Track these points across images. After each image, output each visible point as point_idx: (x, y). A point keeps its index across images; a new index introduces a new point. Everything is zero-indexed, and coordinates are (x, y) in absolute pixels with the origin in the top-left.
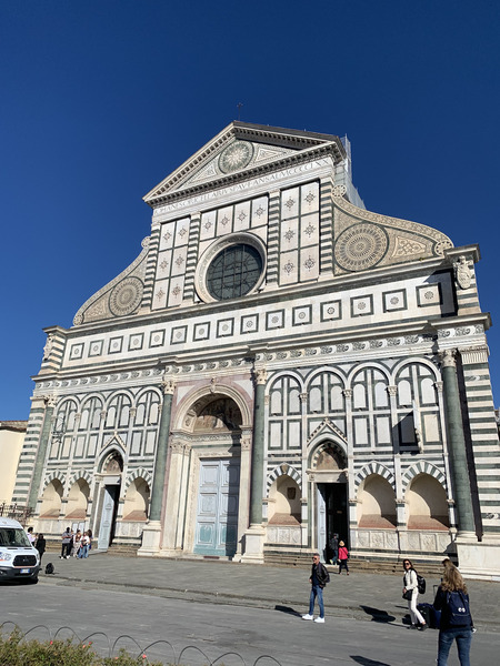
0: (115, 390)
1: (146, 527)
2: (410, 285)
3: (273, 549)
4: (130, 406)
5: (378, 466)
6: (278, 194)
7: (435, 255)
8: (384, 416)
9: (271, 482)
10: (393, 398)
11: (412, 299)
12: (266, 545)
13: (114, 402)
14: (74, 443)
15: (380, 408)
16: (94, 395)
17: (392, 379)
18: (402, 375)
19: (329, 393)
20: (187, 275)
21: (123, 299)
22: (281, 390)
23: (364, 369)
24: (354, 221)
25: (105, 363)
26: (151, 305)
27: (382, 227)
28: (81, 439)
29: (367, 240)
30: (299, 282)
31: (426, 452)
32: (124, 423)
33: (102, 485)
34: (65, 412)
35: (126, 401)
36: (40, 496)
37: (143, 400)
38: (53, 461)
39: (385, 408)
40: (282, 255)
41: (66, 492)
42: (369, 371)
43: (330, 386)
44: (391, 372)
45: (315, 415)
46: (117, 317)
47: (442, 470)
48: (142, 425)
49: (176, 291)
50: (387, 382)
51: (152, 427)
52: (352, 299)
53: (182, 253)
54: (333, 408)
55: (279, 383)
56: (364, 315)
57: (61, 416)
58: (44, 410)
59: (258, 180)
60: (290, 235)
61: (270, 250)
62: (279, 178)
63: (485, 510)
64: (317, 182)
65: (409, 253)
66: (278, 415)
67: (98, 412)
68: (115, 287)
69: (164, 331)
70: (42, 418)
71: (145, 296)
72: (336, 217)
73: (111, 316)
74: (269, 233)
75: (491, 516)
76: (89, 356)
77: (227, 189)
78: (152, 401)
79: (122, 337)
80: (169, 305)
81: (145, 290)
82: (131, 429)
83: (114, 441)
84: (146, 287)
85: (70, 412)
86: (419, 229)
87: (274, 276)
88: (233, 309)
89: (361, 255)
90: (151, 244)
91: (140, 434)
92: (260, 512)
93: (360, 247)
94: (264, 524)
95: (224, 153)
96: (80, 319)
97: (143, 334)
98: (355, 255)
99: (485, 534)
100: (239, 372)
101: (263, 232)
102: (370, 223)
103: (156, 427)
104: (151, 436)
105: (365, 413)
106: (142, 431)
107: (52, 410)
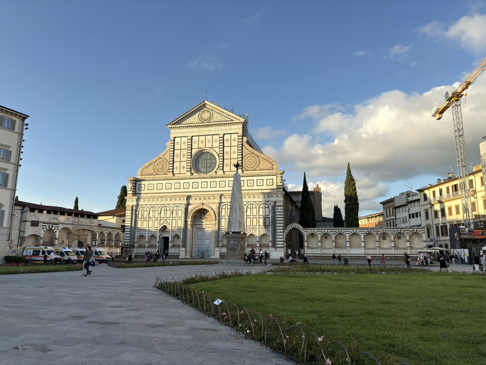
0: (163, 204)
1: (181, 250)
2: (265, 178)
3: (223, 254)
4: (170, 210)
5: (253, 232)
6: (222, 136)
7: (273, 169)
8: (255, 218)
9: (222, 236)
10: (258, 213)
11: (265, 183)
12: (220, 253)
13: (163, 209)
14: (148, 223)
15: (254, 216)
16: (154, 205)
17: (258, 207)
18: (260, 207)
20: (188, 162)
21: (160, 168)
22: (225, 209)
23: (250, 204)
24: (249, 152)
25: (156, 193)
26: (173, 172)
27: (258, 156)
28: (150, 222)
29: (253, 160)
30: (230, 171)
31: (265, 228)
32: (168, 215)
33: (161, 237)
34: (142, 211)
35: (168, 208)
36: (136, 241)
37: (175, 208)
38: (139, 229)
39: (255, 216)
40: (225, 160)
41: (147, 240)
42: (252, 205)
44: (258, 205)
46: (158, 174)
47: (269, 233)
48: (176, 217)
49: (183, 167)
50: (256, 208)
51: (179, 218)
52: (248, 180)
53: (185, 152)
55: (224, 206)
56: (251, 186)
57: (140, 213)
58: (132, 210)
59: (215, 128)
60: (227, 153)
61: (220, 158)
62: (223, 129)
63: (278, 243)
64: (237, 134)
65: (265, 167)
66: (224, 216)
67: (157, 212)
68: (155, 161)
69: (180, 183)
70: (132, 213)
71: (170, 168)
72: (243, 150)
73: (155, 174)
74: (219, 151)
75: (279, 244)
76: (148, 190)
77: (202, 129)
78: (179, 209)
79: (162, 184)
80: (181, 173)
81: (170, 165)
82: (171, 218)
83: (165, 222)
84: (170, 164)
85: (144, 211)
86: (269, 159)
87: (222, 168)
88: (207, 178)
89: (251, 165)
90: (171, 146)
91: (175, 220)
92: (219, 244)
93: (251, 162)
94: (220, 247)
95: (201, 112)
96: (140, 173)
97: (171, 183)
98: (249, 165)
99: (277, 249)
100: (211, 202)
101: (217, 150)
102: (254, 154)
103: (181, 218)
104: (180, 221)
105: (250, 217)
106: (176, 219)
107: (136, 211)
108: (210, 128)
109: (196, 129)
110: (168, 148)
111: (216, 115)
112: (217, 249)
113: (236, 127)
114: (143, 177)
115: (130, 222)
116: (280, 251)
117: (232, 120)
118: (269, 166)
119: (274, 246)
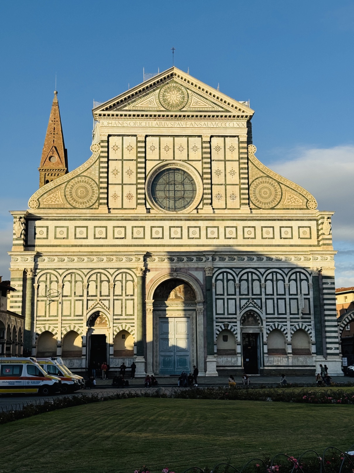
0: (93, 269)
2: (295, 224)
3: (221, 368)
4: (109, 281)
5: (278, 325)
6: (208, 140)
7: (308, 209)
8: (282, 299)
9: (218, 333)
10: (287, 289)
11: (295, 233)
12: (218, 366)
13: (94, 277)
14: (60, 306)
15: (280, 295)
16: (74, 271)
17: (287, 279)
18: (291, 278)
19: (252, 284)
20: (139, 186)
21: (79, 194)
22: (222, 280)
23: (272, 272)
24: (262, 174)
25: (73, 246)
26: (107, 203)
27: (279, 183)
28: (66, 304)
29: (270, 190)
30: (226, 208)
31: (302, 318)
32: (105, 292)
33: (90, 335)
34: (46, 282)
35: (104, 278)
36: (34, 343)
37: (119, 278)
38: (40, 318)
39: (283, 295)
40: (213, 186)
42: (274, 274)
43: (253, 280)
44: (287, 275)
45: (244, 297)
46: (75, 208)
47: (310, 327)
48: (121, 295)
49: (130, 196)
50: (284, 280)
51: (129, 297)
52: (262, 227)
53: (132, 166)
54: (254, 293)
55: (221, 276)
57: (42, 286)
58: (25, 280)
59: (193, 123)
60: (218, 173)
61: (205, 181)
62: (209, 126)
63: (328, 346)
64: (237, 139)
65: (293, 204)
66: (221, 295)
67: (79, 284)
68: (68, 181)
69: (125, 227)
70: (24, 286)
71: (101, 196)
72: (250, 169)
73: (69, 206)
74: (203, 168)
75: (331, 349)
76: (56, 238)
77: (168, 122)
78: (127, 279)
79: (87, 227)
80: (124, 207)
81: (101, 191)
82: (111, 298)
83: (98, 305)
84: (101, 188)
85: (51, 282)
86: (299, 189)
87: (210, 201)
88: (181, 220)
89: (266, 198)
90: (102, 152)
91: (120, 301)
92: (213, 349)
93: (265, 193)
94: (216, 355)
95: (163, 90)
96: (36, 204)
97: (106, 227)
98: (262, 197)
99: (328, 357)
100: (193, 266)
101: (198, 165)
102: (271, 178)
103: (133, 297)
104: (130, 303)
105: (272, 297)
106: (122, 300)
107: (33, 280)
108: (183, 123)
109: (154, 123)
110: (95, 156)
111: (194, 99)
112: (210, 358)
113: (236, 125)
114: (42, 211)
115: (21, 304)
116: (335, 361)
117: (227, 111)
118: (301, 202)
119: (321, 351)
